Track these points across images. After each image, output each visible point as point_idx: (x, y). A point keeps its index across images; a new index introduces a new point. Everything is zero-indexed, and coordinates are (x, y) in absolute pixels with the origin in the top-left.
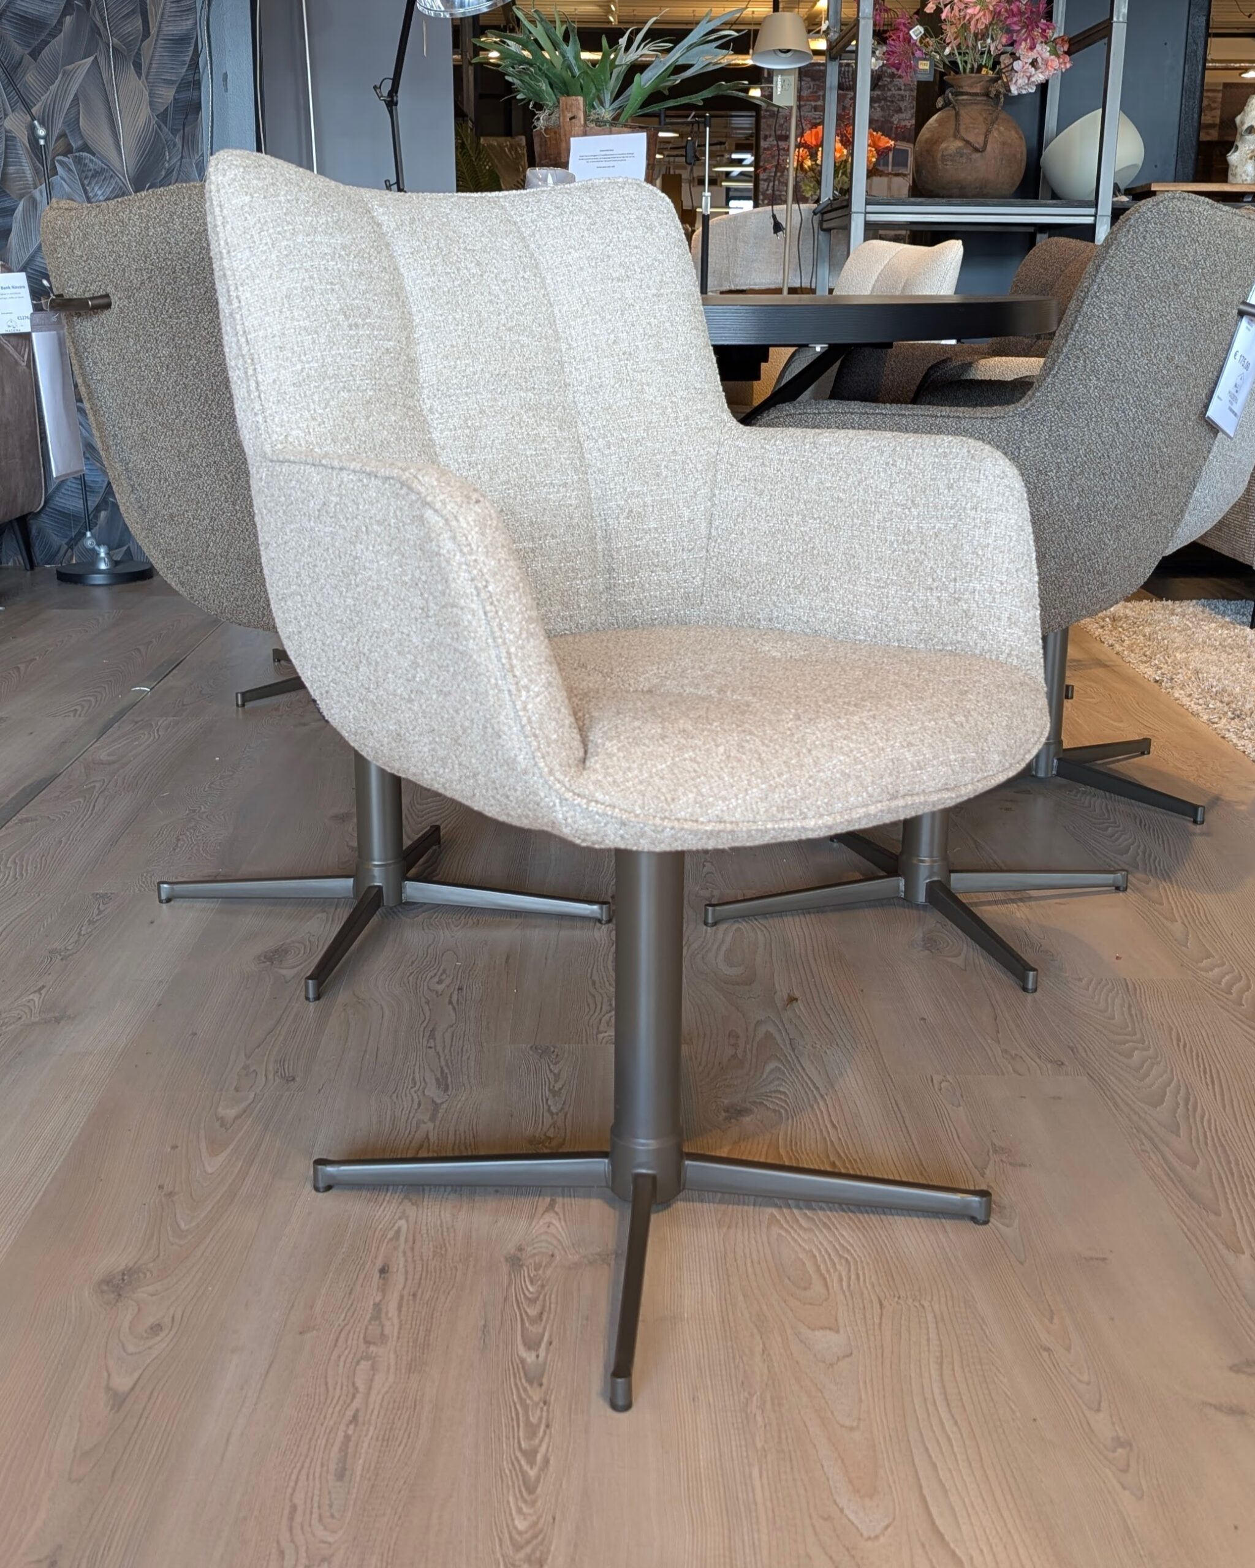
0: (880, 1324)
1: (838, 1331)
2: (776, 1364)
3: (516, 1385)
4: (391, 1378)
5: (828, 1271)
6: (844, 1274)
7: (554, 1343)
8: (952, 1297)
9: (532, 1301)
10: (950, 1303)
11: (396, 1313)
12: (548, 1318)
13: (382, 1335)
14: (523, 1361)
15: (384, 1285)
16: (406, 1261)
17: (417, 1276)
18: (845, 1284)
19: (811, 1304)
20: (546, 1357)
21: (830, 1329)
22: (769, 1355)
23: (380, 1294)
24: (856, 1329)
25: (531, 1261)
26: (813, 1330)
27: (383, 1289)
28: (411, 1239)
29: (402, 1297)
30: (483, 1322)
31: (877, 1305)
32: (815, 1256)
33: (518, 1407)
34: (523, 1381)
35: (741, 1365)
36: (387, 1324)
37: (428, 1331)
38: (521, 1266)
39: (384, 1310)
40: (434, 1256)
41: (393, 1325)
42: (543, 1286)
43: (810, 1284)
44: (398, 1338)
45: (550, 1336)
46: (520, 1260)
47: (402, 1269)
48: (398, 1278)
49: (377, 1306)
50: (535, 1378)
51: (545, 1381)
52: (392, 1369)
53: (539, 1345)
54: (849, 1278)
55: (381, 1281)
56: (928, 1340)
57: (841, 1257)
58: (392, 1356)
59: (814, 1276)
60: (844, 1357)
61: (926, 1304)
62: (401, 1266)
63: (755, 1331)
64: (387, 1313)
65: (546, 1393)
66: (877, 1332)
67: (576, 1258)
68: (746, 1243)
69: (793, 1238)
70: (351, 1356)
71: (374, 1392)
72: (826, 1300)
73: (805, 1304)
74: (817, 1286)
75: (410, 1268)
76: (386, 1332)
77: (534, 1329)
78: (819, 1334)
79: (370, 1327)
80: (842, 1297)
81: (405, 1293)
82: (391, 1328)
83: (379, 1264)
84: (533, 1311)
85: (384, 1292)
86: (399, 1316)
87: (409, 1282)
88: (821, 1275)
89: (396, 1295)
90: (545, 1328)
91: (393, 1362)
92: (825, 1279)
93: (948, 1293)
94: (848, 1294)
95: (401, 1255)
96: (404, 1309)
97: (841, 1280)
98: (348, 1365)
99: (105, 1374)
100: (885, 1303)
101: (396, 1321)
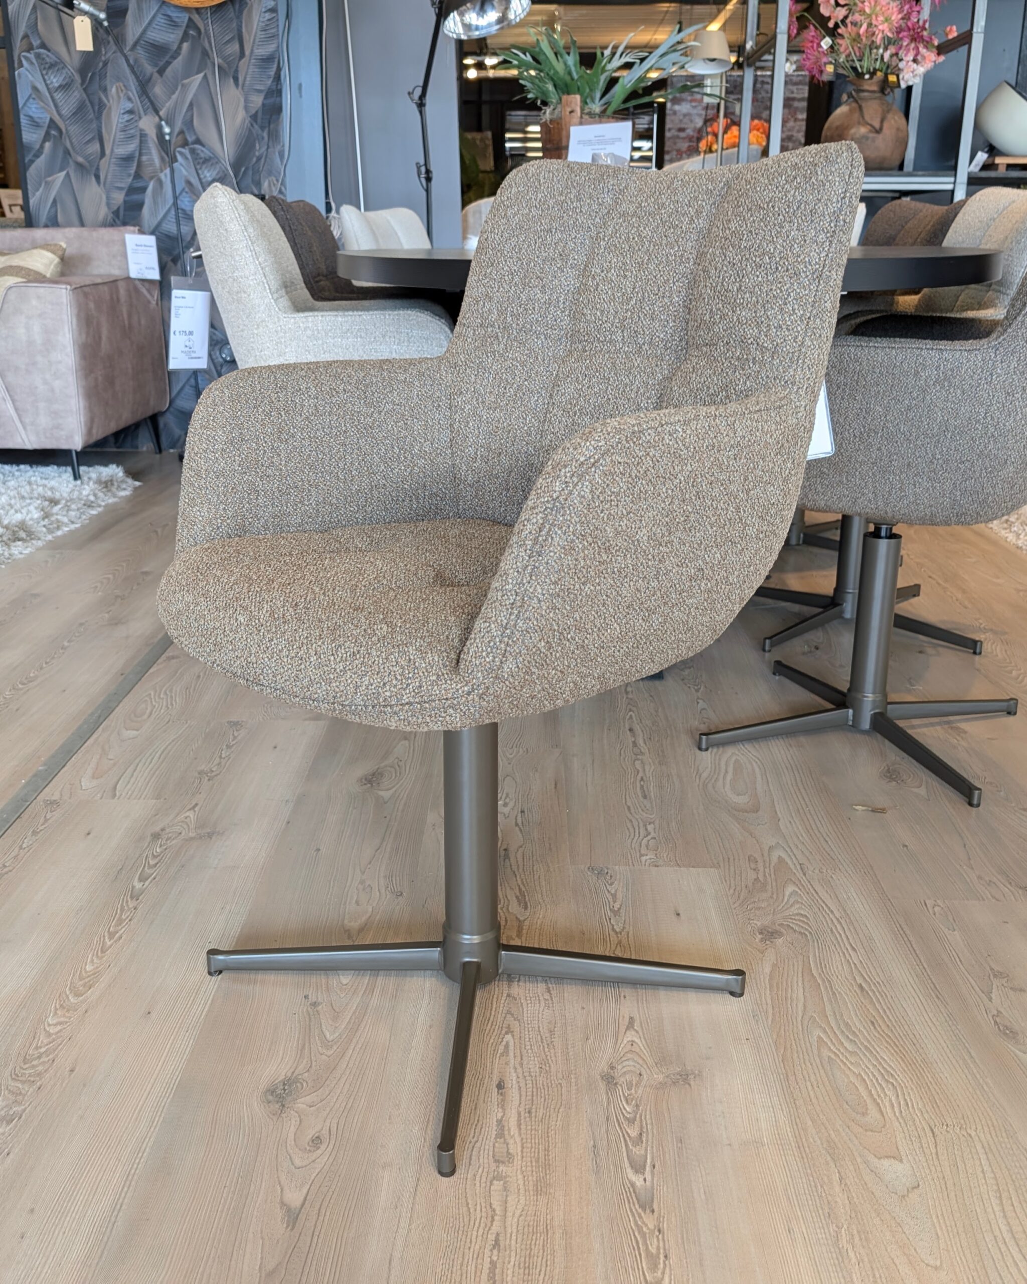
0: (937, 1154)
1: (901, 1161)
2: (854, 1194)
3: (631, 1210)
4: (522, 1199)
5: (879, 1096)
6: (893, 1099)
7: (657, 1167)
8: (993, 1126)
9: (631, 1121)
10: (994, 1134)
11: (517, 1132)
12: (647, 1141)
13: (508, 1153)
14: (633, 1185)
15: (503, 1100)
16: (518, 1077)
17: (529, 1093)
18: (896, 1109)
19: (872, 1131)
20: (653, 1179)
21: (894, 1158)
22: (846, 1184)
23: (500, 1110)
24: (916, 1158)
25: (622, 1079)
26: (880, 1158)
27: (502, 1105)
28: (518, 1054)
29: (519, 1114)
30: (592, 1142)
31: (929, 1134)
32: (864, 1080)
33: (637, 1234)
34: (637, 1206)
35: (824, 1194)
36: (511, 1141)
37: (547, 1150)
38: (616, 1084)
39: (506, 1128)
40: (541, 1072)
41: (515, 1142)
42: (637, 1106)
43: (867, 1109)
44: (523, 1157)
45: (653, 1158)
46: (613, 1078)
47: (515, 1086)
48: (513, 1094)
49: (499, 1122)
50: (647, 1204)
51: (655, 1206)
52: (522, 1191)
53: (644, 1169)
54: (899, 1103)
55: (500, 1098)
56: (983, 1171)
57: (887, 1081)
58: (520, 1177)
59: (869, 1101)
60: (913, 1188)
61: (973, 1134)
62: (514, 1082)
63: (829, 1158)
64: (509, 1130)
65: (659, 1219)
66: (936, 1163)
67: (660, 1078)
68: (803, 1066)
69: (842, 1061)
70: (485, 1174)
71: (509, 1214)
72: (884, 1126)
73: (866, 1130)
74: (873, 1112)
75: (522, 1085)
76: (511, 1151)
77: (637, 1151)
78: (886, 1163)
79: (497, 1145)
80: (897, 1123)
81: (521, 1109)
82: (515, 1148)
83: (495, 1081)
84: (633, 1132)
85: (503, 1107)
86: (520, 1134)
87: (523, 1098)
88: (875, 1100)
89: (514, 1111)
90: (646, 1150)
91: (521, 1182)
92: (878, 1104)
93: (989, 1122)
94: (901, 1121)
95: (512, 1071)
96: (523, 1127)
97: (892, 1106)
98: (483, 1185)
99: (279, 1188)
100: (936, 1130)
101: (518, 1140)
